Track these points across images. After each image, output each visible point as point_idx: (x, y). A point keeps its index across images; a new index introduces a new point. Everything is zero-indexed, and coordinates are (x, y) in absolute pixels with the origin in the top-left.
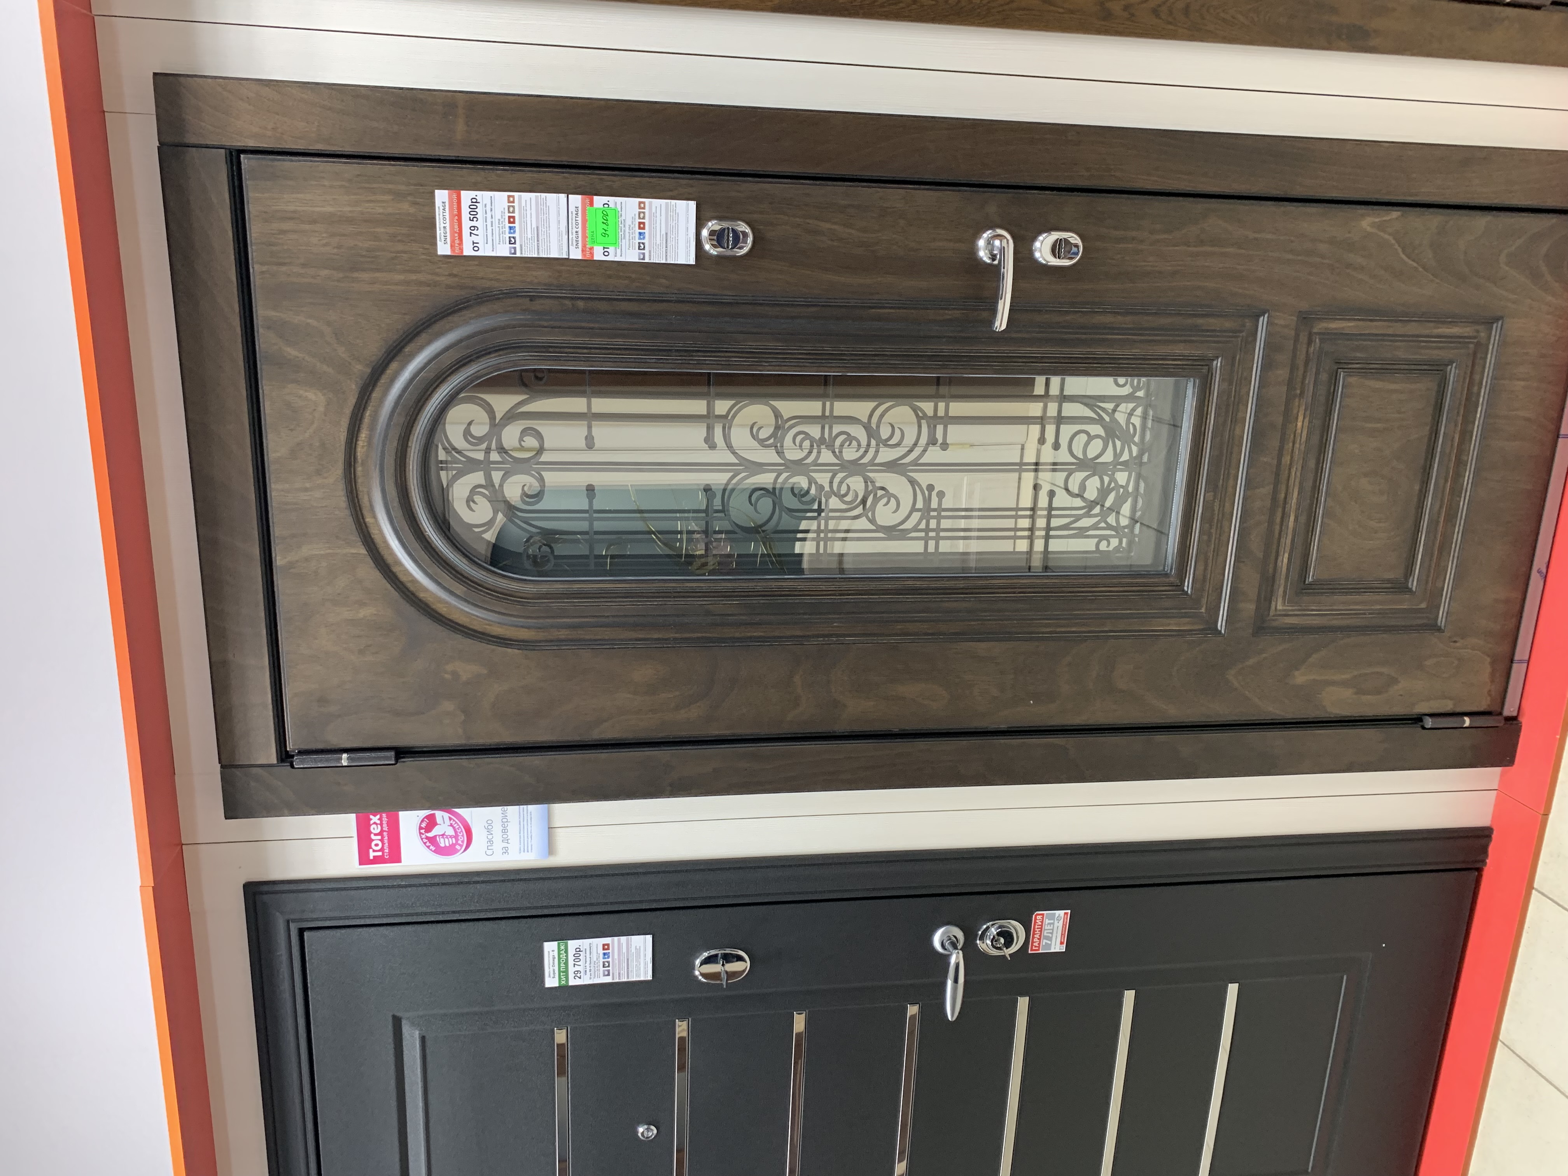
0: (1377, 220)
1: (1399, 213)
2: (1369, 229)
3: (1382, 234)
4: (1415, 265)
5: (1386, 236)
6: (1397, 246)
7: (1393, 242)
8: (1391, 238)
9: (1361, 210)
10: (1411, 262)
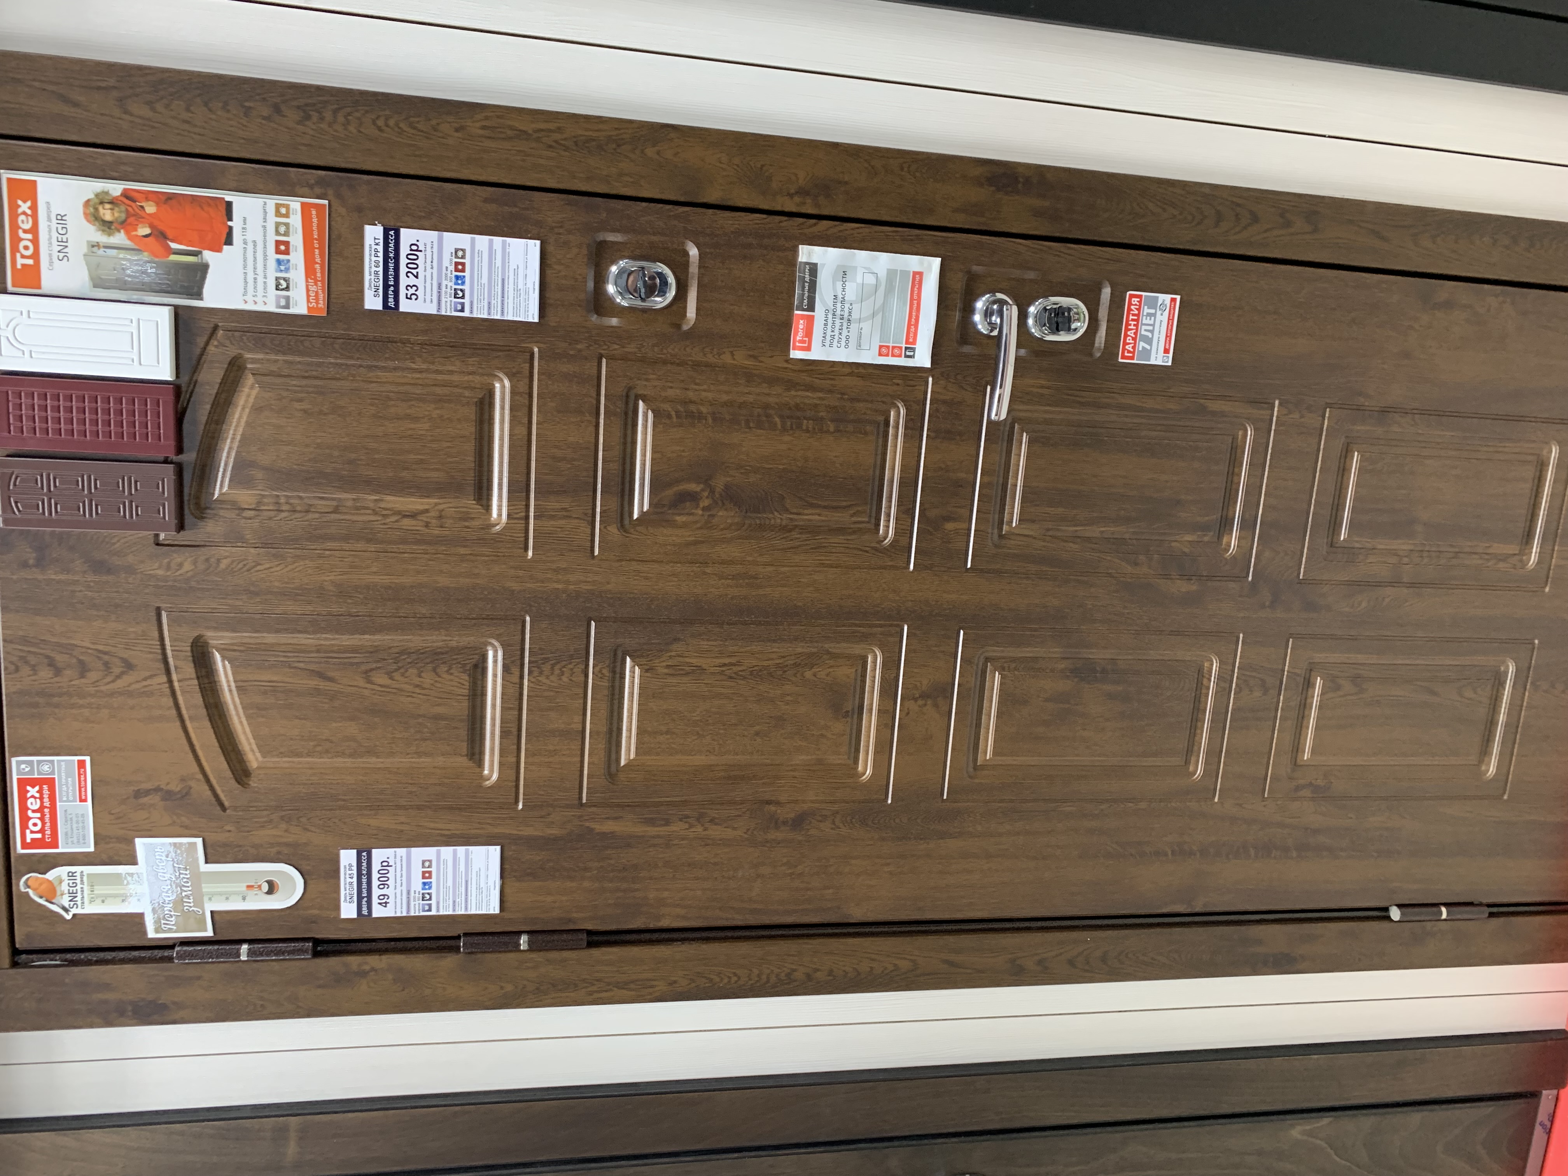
0: (1308, 1127)
1: (1330, 1119)
2: (1299, 1137)
3: (1313, 1140)
4: (1348, 1164)
5: (1319, 1142)
6: (1329, 1150)
7: (1326, 1145)
8: (1323, 1144)
9: (1290, 1119)
10: (1343, 1162)
